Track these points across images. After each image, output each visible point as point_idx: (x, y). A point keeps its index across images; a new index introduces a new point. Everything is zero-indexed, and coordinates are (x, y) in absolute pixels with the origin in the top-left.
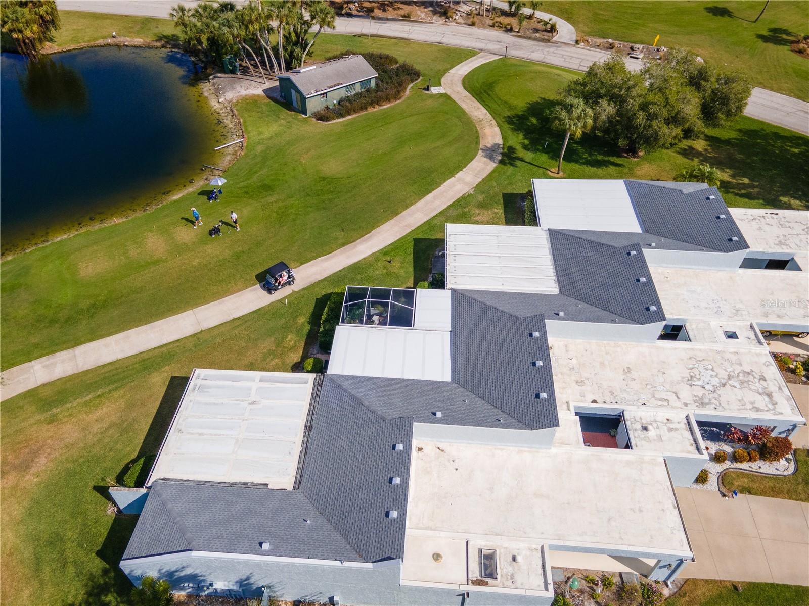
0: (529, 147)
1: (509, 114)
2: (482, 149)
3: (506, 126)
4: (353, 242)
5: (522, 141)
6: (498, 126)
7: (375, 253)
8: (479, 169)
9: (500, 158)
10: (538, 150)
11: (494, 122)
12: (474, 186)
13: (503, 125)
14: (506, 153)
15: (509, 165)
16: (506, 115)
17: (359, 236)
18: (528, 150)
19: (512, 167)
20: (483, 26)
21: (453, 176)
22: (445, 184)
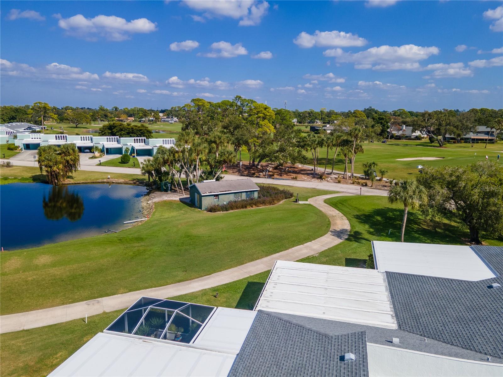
0: (374, 233)
1: (358, 214)
2: (331, 231)
3: (354, 220)
4: (190, 280)
5: (368, 229)
6: (348, 220)
7: (206, 289)
8: (326, 242)
9: (347, 237)
10: (383, 235)
11: (345, 217)
12: (319, 252)
13: (351, 219)
14: (352, 234)
15: (355, 242)
16: (355, 214)
17: (198, 276)
18: (373, 235)
19: (357, 243)
20: (347, 183)
21: (302, 244)
22: (293, 248)
